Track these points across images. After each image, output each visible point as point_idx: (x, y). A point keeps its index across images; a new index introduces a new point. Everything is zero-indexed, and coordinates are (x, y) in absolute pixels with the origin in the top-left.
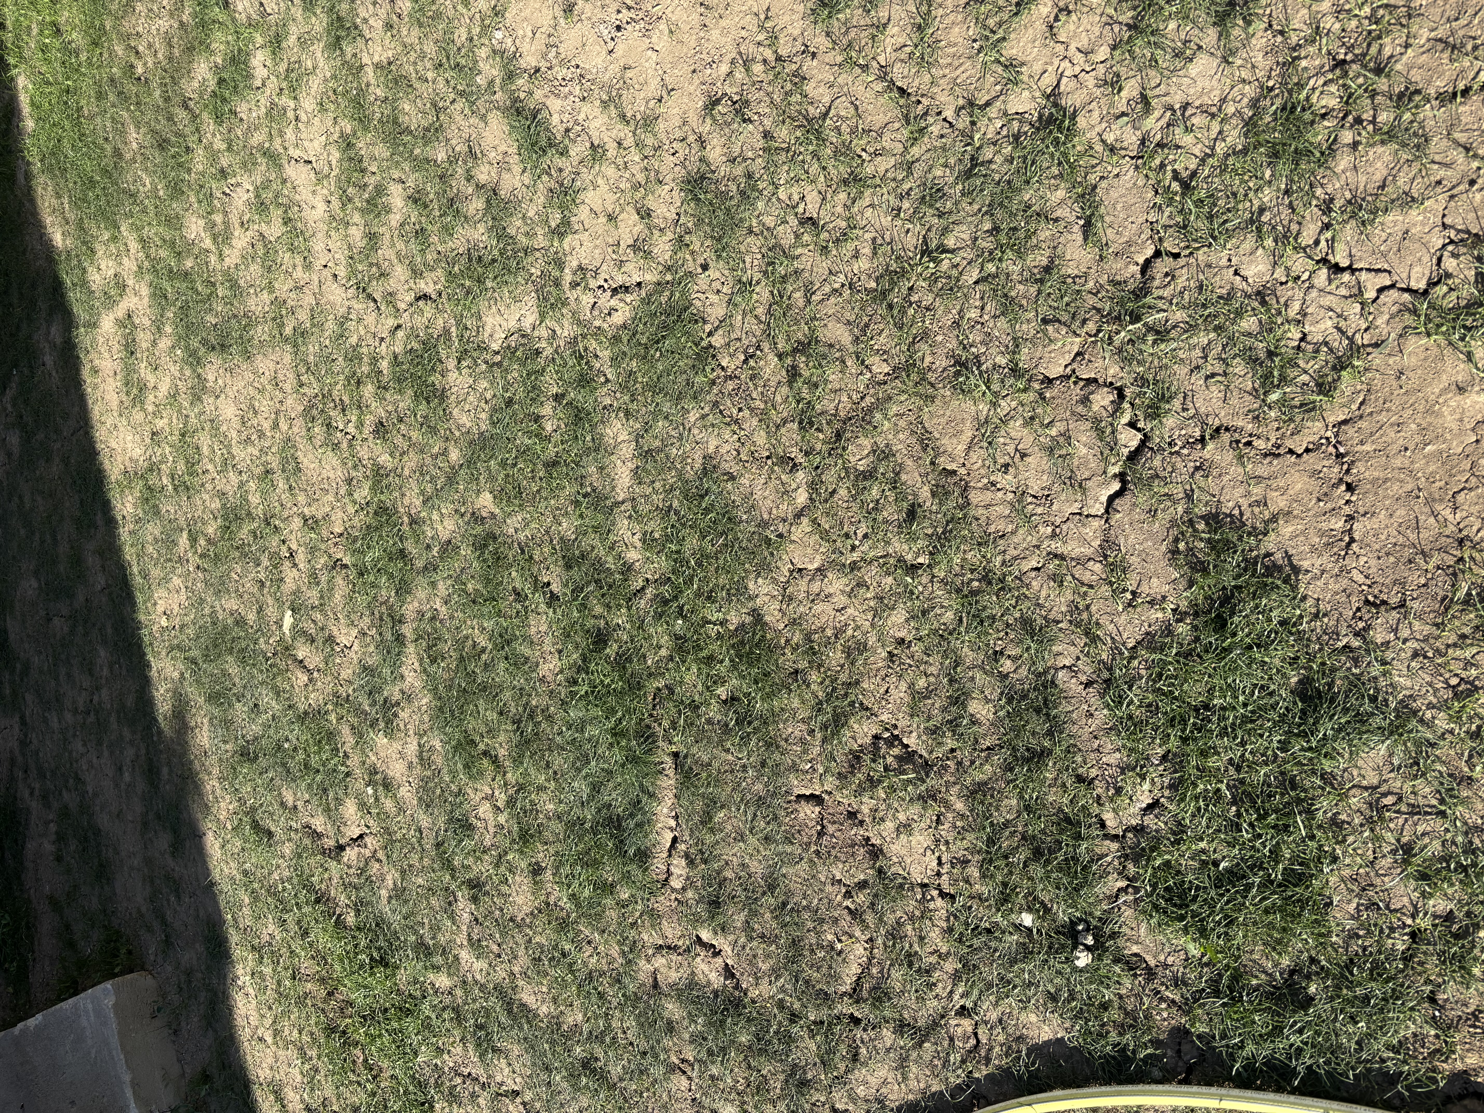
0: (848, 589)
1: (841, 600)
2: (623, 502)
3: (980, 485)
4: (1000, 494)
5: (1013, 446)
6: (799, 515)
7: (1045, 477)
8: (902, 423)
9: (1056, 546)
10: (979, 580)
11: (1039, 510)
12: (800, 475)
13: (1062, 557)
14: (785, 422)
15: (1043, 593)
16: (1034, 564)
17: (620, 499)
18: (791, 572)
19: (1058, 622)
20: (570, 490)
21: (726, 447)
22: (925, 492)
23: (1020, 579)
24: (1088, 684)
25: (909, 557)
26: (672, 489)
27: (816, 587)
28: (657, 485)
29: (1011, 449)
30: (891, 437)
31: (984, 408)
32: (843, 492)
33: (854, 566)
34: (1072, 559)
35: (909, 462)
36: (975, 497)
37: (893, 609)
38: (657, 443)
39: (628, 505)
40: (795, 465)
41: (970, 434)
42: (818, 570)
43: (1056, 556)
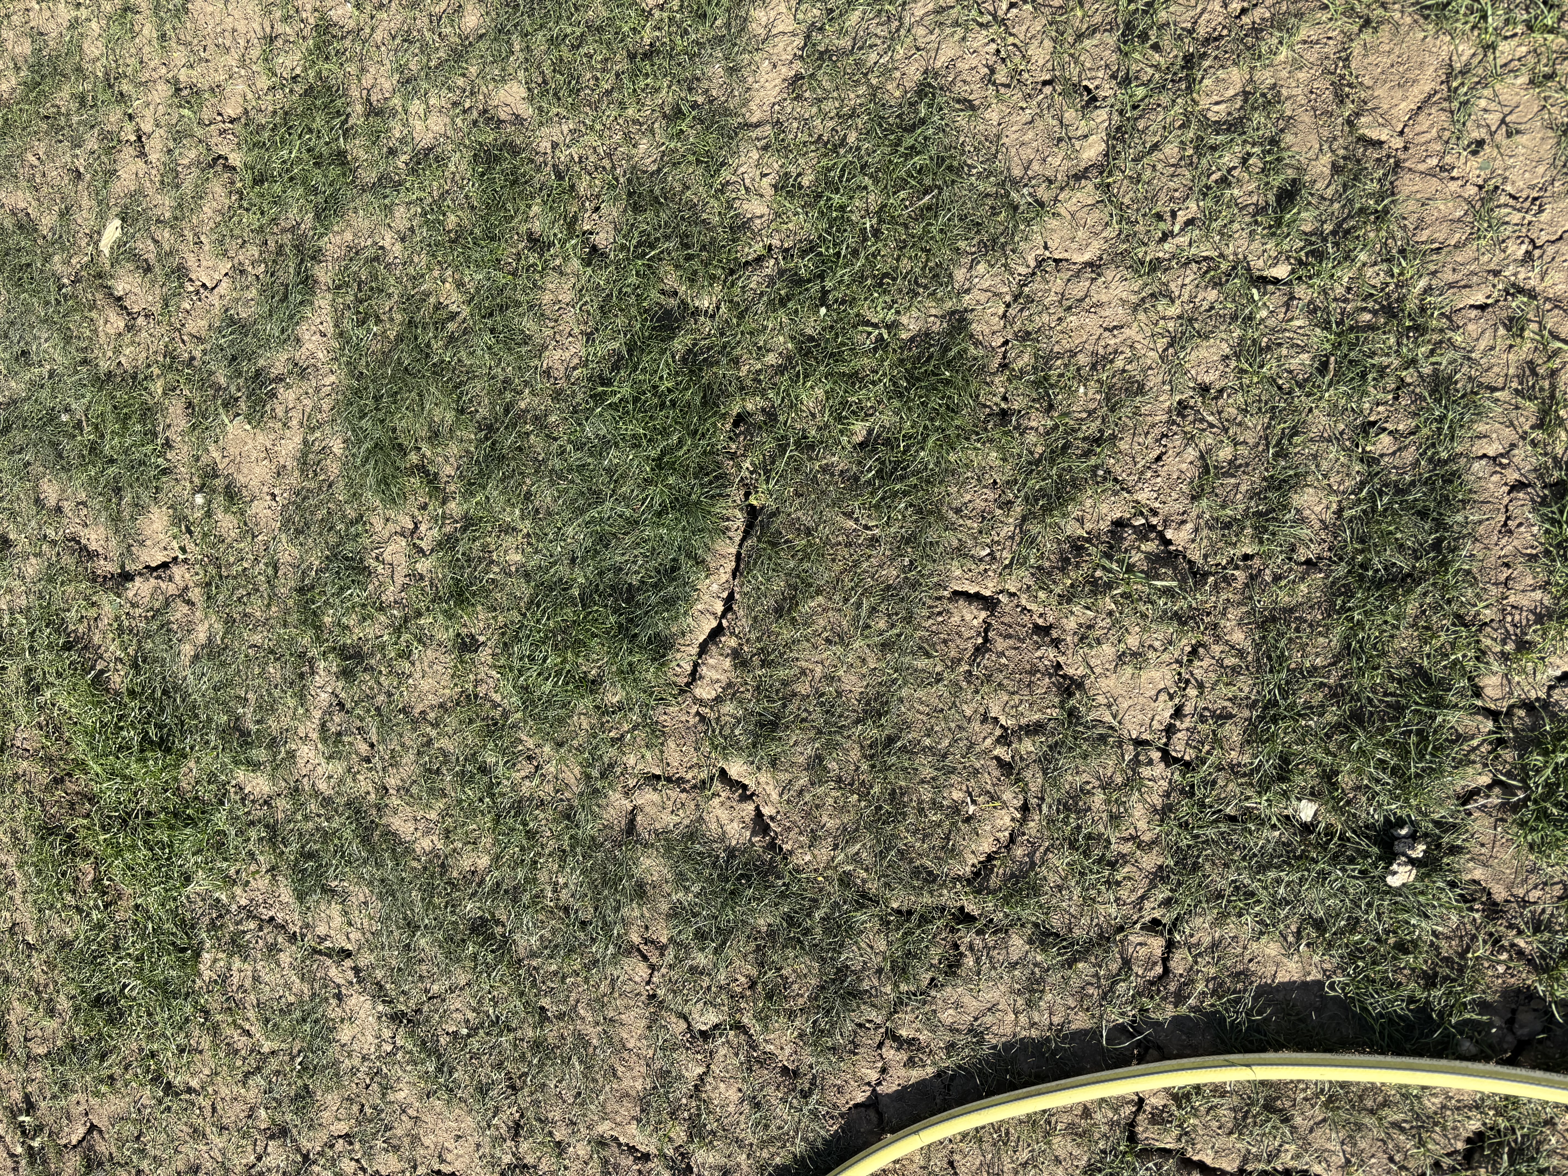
0: (1134, 299)
1: (1116, 314)
2: (757, 125)
3: (1422, 167)
4: (1454, 186)
5: (1499, 116)
6: (1080, 176)
7: (1541, 170)
8: (1312, 56)
9: (1529, 277)
10: (1375, 313)
11: (1516, 217)
14: (1093, 30)
15: (1483, 345)
16: (1480, 299)
17: (754, 120)
19: (1494, 389)
21: (973, 61)
22: (1322, 166)
24: (1518, 486)
25: (1257, 264)
26: (853, 114)
27: (1077, 290)
28: (829, 106)
29: (1493, 119)
30: (1285, 74)
32: (1171, 150)
33: (1155, 265)
35: (1307, 118)
36: (1407, 185)
39: (768, 130)
41: (1427, 89)
42: (1090, 264)
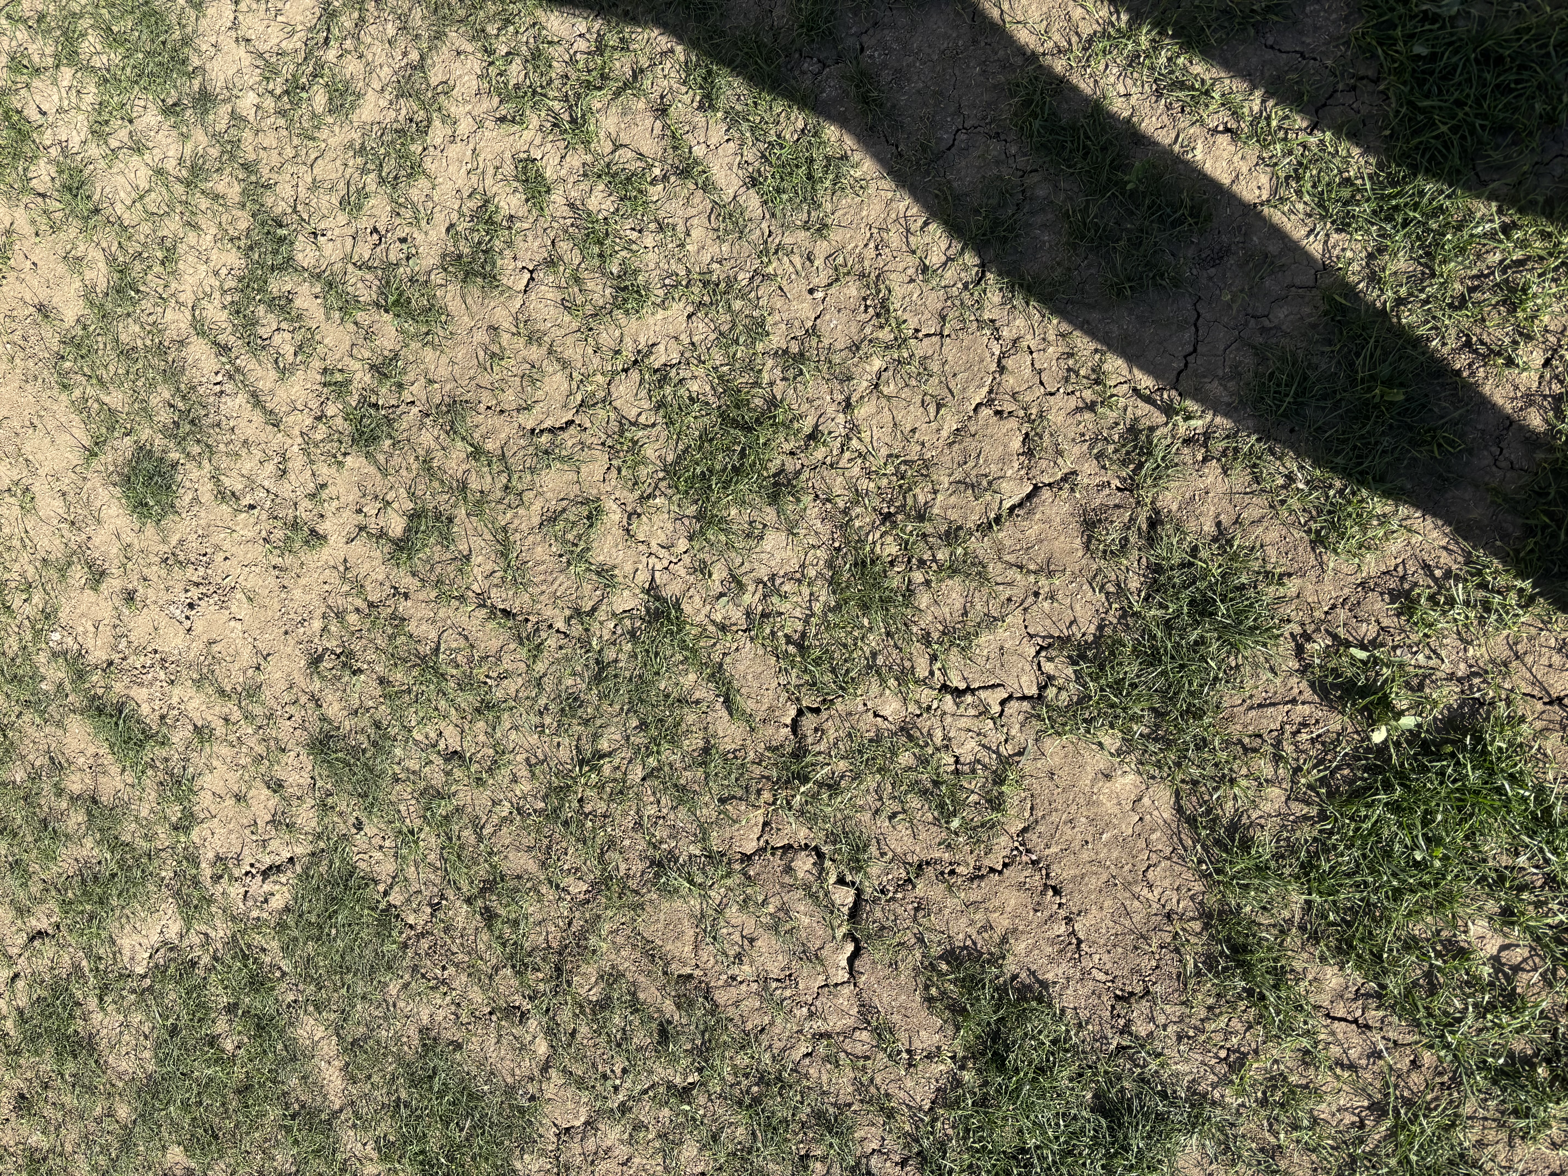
12: (532, 1024)
13: (827, 1035)
18: (558, 1135)
20: (274, 1113)
23: (796, 1071)
31: (695, 902)
34: (838, 1034)
37: (682, 1143)
38: (362, 1030)
40: (523, 1015)
43: (821, 1035)
